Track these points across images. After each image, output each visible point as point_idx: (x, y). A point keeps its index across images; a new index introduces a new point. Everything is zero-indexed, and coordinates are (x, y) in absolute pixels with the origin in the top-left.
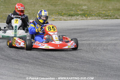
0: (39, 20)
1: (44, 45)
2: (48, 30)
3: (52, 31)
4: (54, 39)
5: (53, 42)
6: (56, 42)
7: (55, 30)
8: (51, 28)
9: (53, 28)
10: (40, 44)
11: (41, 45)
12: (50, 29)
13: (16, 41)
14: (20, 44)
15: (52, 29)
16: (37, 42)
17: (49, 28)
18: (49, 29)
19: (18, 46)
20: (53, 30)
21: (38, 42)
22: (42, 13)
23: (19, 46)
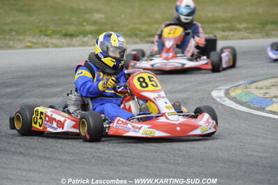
0: (103, 60)
1: (140, 129)
2: (138, 87)
3: (150, 88)
4: (163, 110)
5: (162, 119)
6: (169, 117)
7: (157, 86)
8: (147, 80)
9: (151, 81)
10: (129, 126)
11: (133, 126)
12: (144, 84)
13: (46, 116)
14: (61, 124)
15: (149, 83)
16: (119, 120)
17: (141, 80)
18: (141, 83)
19: (55, 131)
20: (152, 85)
21: (121, 119)
22: (112, 41)
23: (60, 130)
